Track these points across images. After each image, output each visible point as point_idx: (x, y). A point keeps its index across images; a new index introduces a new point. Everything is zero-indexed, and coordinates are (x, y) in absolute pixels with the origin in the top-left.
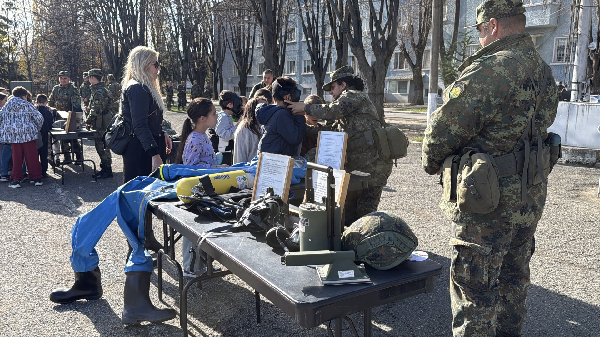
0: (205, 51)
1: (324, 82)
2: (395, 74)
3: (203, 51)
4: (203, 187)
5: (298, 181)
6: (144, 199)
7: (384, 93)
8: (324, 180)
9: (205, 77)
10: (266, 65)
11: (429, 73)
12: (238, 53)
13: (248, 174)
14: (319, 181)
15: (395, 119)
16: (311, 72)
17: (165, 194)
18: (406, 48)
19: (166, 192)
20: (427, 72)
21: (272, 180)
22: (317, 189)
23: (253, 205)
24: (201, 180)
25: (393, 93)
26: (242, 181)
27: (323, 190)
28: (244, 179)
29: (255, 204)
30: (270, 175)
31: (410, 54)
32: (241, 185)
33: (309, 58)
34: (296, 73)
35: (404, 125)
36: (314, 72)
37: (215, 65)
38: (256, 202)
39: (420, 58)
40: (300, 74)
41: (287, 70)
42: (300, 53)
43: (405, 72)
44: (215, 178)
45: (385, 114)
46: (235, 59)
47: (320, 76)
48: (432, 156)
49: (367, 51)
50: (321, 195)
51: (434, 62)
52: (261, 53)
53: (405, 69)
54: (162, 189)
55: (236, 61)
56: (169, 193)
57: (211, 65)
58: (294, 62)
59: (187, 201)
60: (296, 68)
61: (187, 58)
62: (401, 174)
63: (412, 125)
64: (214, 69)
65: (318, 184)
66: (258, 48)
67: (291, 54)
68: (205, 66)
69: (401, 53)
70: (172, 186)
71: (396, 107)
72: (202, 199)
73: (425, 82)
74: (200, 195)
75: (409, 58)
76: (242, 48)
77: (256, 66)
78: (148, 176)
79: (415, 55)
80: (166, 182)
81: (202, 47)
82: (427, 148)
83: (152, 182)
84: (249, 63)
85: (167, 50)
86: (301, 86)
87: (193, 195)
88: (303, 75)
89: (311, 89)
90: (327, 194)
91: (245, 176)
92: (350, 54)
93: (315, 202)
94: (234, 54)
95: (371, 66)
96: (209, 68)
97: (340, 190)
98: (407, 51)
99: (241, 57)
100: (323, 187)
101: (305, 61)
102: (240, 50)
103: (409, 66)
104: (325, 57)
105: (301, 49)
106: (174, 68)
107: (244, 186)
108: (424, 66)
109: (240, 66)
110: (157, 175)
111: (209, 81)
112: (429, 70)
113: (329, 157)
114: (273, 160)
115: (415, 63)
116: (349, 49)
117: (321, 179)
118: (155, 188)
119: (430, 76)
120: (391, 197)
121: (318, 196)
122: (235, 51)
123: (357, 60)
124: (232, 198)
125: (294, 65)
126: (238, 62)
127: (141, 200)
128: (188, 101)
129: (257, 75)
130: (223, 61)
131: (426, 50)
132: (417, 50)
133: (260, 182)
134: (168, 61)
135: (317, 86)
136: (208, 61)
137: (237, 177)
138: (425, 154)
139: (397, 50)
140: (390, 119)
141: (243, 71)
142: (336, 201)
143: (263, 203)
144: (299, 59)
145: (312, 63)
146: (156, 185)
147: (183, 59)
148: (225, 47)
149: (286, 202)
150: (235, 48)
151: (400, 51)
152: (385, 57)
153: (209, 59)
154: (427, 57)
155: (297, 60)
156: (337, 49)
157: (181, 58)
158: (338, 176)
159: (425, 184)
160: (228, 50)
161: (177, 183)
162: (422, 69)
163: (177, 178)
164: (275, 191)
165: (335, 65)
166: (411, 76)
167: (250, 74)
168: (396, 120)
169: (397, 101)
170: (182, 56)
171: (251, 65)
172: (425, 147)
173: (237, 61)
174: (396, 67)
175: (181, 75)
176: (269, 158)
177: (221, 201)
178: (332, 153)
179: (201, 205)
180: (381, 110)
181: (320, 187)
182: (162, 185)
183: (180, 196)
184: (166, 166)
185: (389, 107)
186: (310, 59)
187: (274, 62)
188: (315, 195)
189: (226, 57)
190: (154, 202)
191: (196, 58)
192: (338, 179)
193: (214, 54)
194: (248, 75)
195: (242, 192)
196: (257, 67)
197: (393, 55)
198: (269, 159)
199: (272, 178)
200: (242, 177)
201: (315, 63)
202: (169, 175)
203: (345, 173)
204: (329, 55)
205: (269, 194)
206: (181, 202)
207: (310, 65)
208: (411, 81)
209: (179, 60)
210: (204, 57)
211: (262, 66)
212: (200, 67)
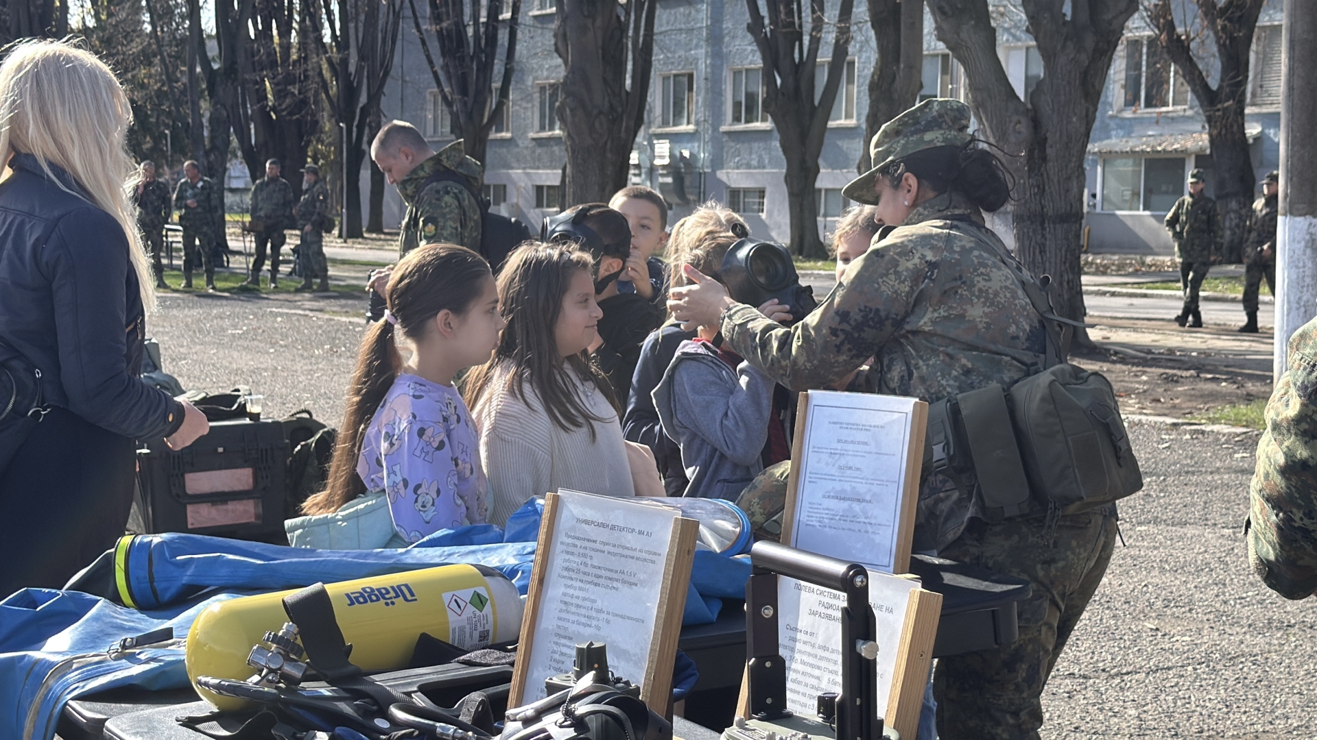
0: (311, 30)
1: (821, 162)
2: (1127, 127)
3: (302, 33)
4: (299, 641)
5: (711, 612)
6: (43, 691)
7: (1079, 216)
8: (829, 617)
9: (308, 143)
10: (568, 94)
11: (1278, 126)
12: (452, 42)
13: (495, 583)
14: (804, 622)
15: (1133, 323)
16: (764, 120)
17: (136, 670)
18: (1177, 17)
19: (140, 662)
20: (1273, 119)
21: (600, 611)
22: (797, 656)
23: (519, 724)
24: (292, 610)
25: (1119, 213)
26: (471, 609)
27: (823, 664)
28: (479, 601)
29: (527, 722)
30: (593, 592)
31: (1192, 45)
32: (462, 629)
33: (755, 60)
34: (697, 123)
35: (1171, 351)
36: (775, 120)
37: (350, 91)
38: (528, 710)
39: (1235, 63)
40: (715, 128)
41: (658, 111)
42: (715, 38)
43: (1172, 120)
44: (353, 599)
45: (1088, 301)
46: (437, 68)
47: (803, 136)
48: (1298, 515)
49: (1007, 30)
50: (814, 682)
51: (1297, 83)
52: (549, 40)
53: (1170, 108)
54: (124, 647)
55: (441, 73)
56: (153, 665)
57: (333, 91)
58: (691, 76)
59: (231, 700)
60: (698, 101)
61: (234, 63)
62: (1162, 570)
63: (1206, 353)
64: (345, 107)
65: (799, 636)
66: (535, 17)
67: (678, 44)
68: (311, 94)
69: (1152, 42)
70: (168, 634)
71: (1136, 273)
72: (295, 692)
73: (1261, 164)
74: (285, 677)
75: (1190, 59)
76: (467, 18)
77: (528, 97)
78: (60, 588)
79: (1214, 49)
80: (139, 615)
81: (297, 17)
82: (1278, 479)
83: (78, 617)
84: (496, 85)
85: (148, 28)
86: (720, 182)
87: (256, 678)
88: (729, 133)
89: (761, 193)
90: (840, 679)
91: (482, 591)
92: (932, 43)
93: (790, 716)
94: (435, 47)
95: (1021, 93)
96: (326, 105)
97: (898, 666)
98: (1180, 30)
99: (462, 59)
100: (825, 648)
101: (737, 73)
102: (460, 28)
103: (1189, 95)
104: (825, 56)
105: (721, 21)
106: (178, 103)
107: (476, 635)
108: (1254, 95)
109: (457, 97)
110: (101, 583)
111: (325, 157)
112: (1279, 114)
113: (845, 505)
114: (603, 525)
115: (1214, 84)
116: (929, 23)
117: (813, 613)
118: (91, 640)
119: (1281, 138)
120: (1119, 674)
121: (801, 689)
122: (440, 33)
123: (962, 70)
124: (425, 689)
125: (690, 89)
126: (449, 78)
127: (33, 694)
128: (233, 244)
129: (532, 135)
130: (386, 73)
131: (1264, 28)
132: (1224, 28)
133: (549, 620)
134: (150, 76)
135: (788, 179)
136: (320, 74)
137: (447, 597)
138: (1268, 507)
139: (1138, 28)
140: (1112, 327)
141: (470, 116)
142: (881, 713)
143: (558, 716)
144: (713, 66)
145: (769, 81)
146: (96, 626)
147: (216, 66)
148: (397, 16)
149: (658, 710)
150: (437, 18)
151: (1148, 33)
152: (1084, 59)
153: (325, 66)
154: (1267, 59)
155: (702, 68)
156: (877, 23)
157: (206, 63)
158: (886, 604)
159: (1270, 621)
160: (407, 28)
161: (191, 621)
162: (1248, 110)
163: (190, 596)
164: (611, 660)
165: (865, 88)
166: (1198, 139)
167: (499, 130)
168: (1135, 330)
169: (1138, 246)
170: (210, 55)
171: (504, 92)
172: (1267, 475)
173: (448, 73)
174: (1132, 101)
175: (206, 133)
176: (589, 514)
177: (375, 701)
178: (862, 488)
179: (289, 720)
180: (1070, 289)
181: (808, 649)
182: (122, 628)
183: (203, 678)
184: (141, 544)
185: (1104, 273)
186: (760, 64)
187: (604, 79)
188: (789, 685)
189: (397, 59)
190: (87, 704)
191: (273, 64)
192: (891, 617)
193: (347, 47)
194: (493, 135)
195: (470, 664)
196: (531, 101)
197: (1121, 51)
198: (586, 522)
199: (599, 604)
200: (466, 594)
201: (779, 81)
202: (152, 580)
203: (918, 587)
204: (840, 50)
205: (588, 680)
206: (204, 706)
207: (761, 92)
208: (1201, 159)
209: (198, 70)
210: (306, 58)
211: (553, 96)
212: (288, 101)
